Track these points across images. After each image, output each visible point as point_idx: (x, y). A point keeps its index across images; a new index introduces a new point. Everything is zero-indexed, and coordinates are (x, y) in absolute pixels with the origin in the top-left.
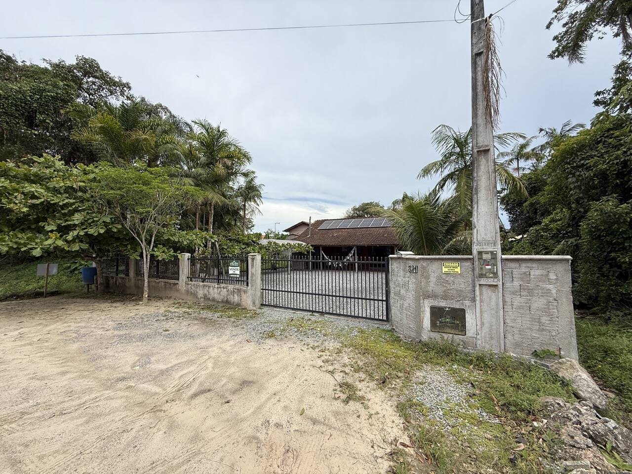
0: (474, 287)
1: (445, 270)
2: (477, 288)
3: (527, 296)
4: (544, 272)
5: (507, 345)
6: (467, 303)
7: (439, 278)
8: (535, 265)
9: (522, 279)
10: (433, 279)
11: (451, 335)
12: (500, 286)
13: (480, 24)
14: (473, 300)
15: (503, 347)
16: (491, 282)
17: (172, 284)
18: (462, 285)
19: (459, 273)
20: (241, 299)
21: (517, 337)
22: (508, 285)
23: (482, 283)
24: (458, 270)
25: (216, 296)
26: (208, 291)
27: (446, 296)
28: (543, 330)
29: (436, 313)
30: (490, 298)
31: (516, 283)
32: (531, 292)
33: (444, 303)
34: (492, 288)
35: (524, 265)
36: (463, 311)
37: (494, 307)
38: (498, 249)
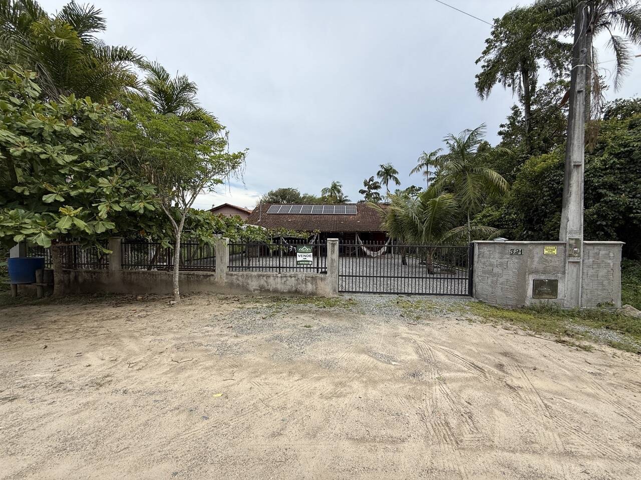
0: (565, 263)
1: (546, 252)
2: (567, 265)
3: (596, 268)
4: (607, 252)
5: (583, 301)
6: (560, 275)
7: (541, 258)
8: (602, 248)
9: (594, 257)
10: (536, 259)
11: (547, 300)
12: (582, 262)
13: (583, 69)
14: (564, 273)
15: (580, 304)
16: (576, 260)
17: (202, 277)
18: (557, 263)
19: (556, 254)
20: (317, 288)
21: (589, 296)
22: (586, 261)
23: (570, 260)
24: (555, 252)
25: (280, 287)
26: (266, 282)
27: (545, 271)
28: (604, 289)
29: (538, 284)
30: (573, 271)
31: (591, 260)
32: (599, 266)
33: (544, 277)
34: (574, 264)
35: (596, 247)
36: (557, 281)
37: (575, 277)
38: (581, 237)
